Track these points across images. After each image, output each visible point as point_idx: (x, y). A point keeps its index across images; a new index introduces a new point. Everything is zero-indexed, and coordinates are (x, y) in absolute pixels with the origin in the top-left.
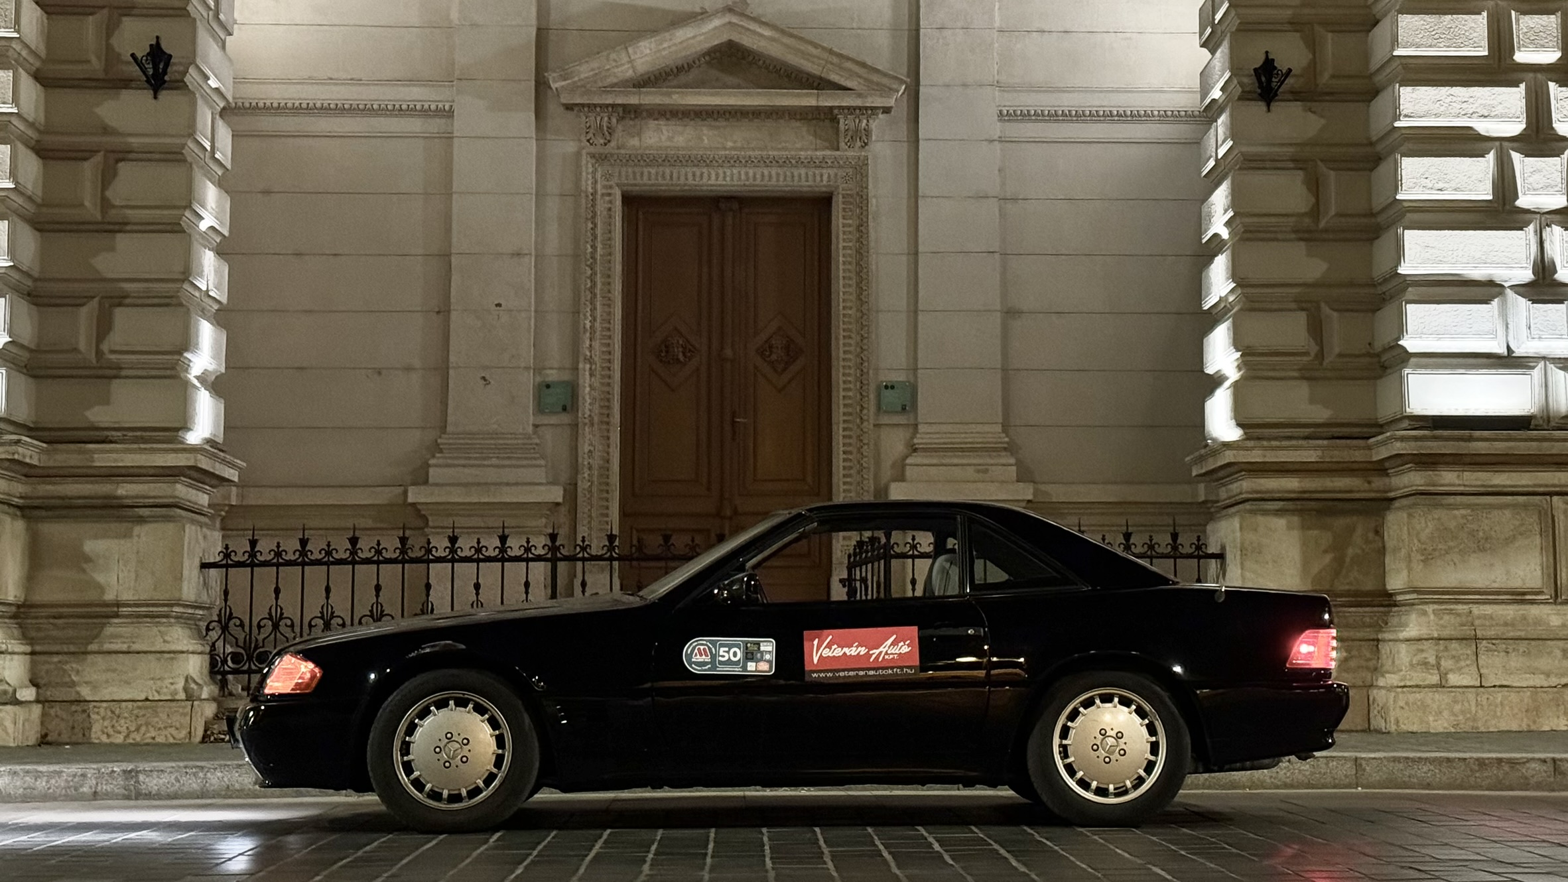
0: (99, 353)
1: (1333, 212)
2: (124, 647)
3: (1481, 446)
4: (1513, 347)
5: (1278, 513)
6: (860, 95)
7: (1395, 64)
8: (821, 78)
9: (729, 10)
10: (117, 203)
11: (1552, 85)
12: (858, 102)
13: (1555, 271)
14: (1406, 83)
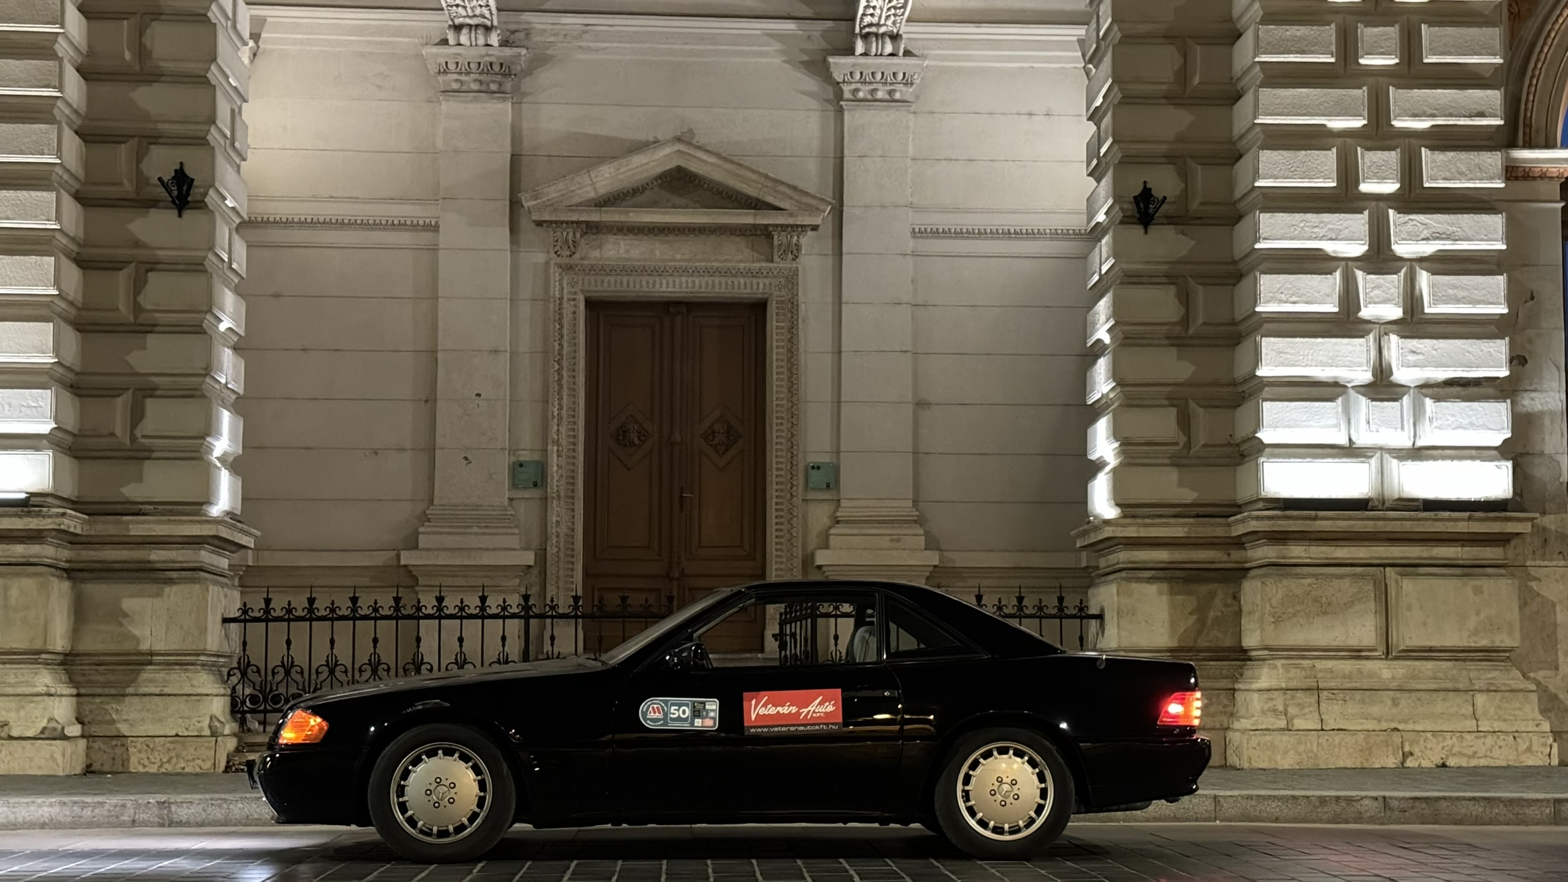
0: (133, 438)
1: (1200, 321)
2: (157, 691)
3: (1327, 523)
4: (1354, 439)
5: (1149, 580)
6: (791, 215)
7: (1254, 195)
8: (758, 200)
9: (679, 139)
10: (148, 307)
11: (1391, 212)
12: (791, 221)
13: (1391, 374)
14: (1265, 210)
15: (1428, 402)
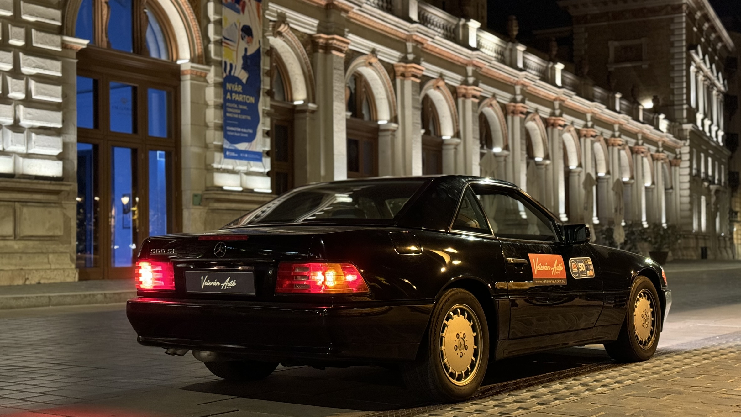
4: (5, 147)
11: (21, 54)
13: (20, 122)
15: (33, 135)
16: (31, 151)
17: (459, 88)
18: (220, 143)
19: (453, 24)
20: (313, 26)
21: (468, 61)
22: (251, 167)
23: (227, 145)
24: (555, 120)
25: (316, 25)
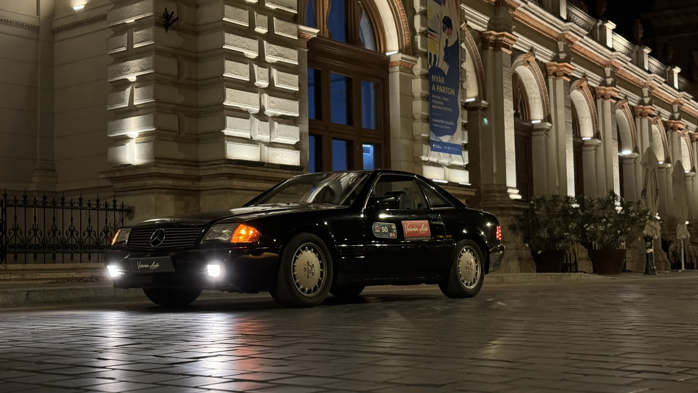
1: (186, 77)
3: (249, 171)
4: (252, 136)
11: (265, 41)
14: (228, 32)
15: (276, 123)
16: (274, 140)
17: (598, 89)
18: (427, 136)
19: (591, 25)
20: (484, 23)
21: (607, 61)
22: (453, 160)
23: (433, 138)
24: (674, 123)
25: (487, 22)
